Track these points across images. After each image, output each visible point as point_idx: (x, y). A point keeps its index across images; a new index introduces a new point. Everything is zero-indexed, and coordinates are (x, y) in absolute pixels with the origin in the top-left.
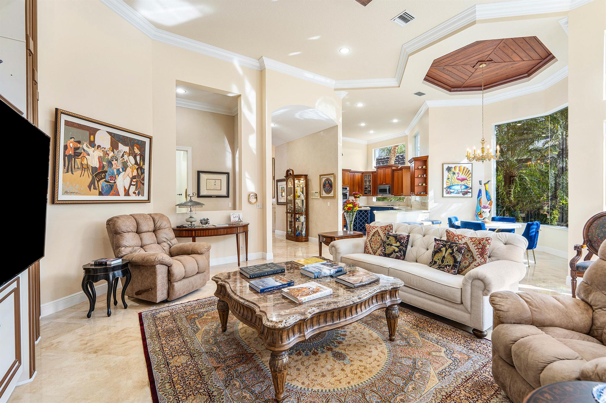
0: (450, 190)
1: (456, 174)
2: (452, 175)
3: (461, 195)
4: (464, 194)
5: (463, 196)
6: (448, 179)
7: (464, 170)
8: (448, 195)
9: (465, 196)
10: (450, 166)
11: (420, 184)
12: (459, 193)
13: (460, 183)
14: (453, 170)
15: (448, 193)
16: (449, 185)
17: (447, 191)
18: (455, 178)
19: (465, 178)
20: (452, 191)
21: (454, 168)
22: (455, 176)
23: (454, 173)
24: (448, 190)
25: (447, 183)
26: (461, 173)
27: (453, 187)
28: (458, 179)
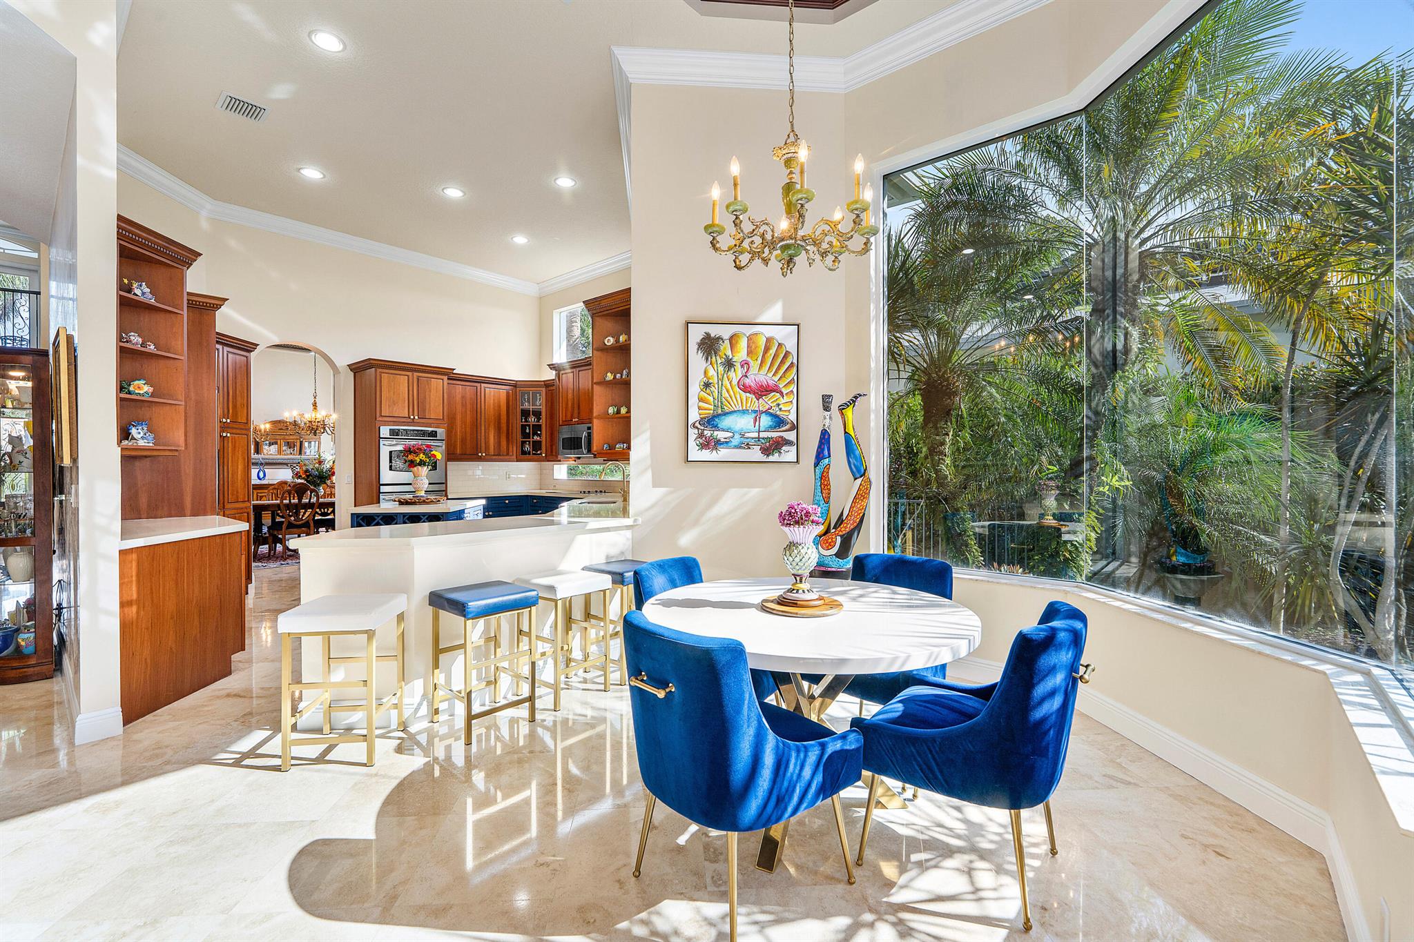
0: (716, 433)
1: (738, 366)
2: (721, 369)
3: (756, 454)
4: (767, 451)
5: (764, 458)
6: (707, 385)
7: (767, 349)
8: (706, 455)
9: (771, 458)
10: (714, 331)
11: (611, 410)
12: (748, 446)
14: (725, 348)
15: (704, 446)
16: (709, 409)
17: (701, 435)
18: (735, 382)
19: (771, 383)
20: (721, 435)
21: (731, 339)
22: (731, 374)
23: (729, 364)
24: (707, 433)
25: (701, 404)
26: (755, 365)
27: (726, 422)
28: (746, 389)
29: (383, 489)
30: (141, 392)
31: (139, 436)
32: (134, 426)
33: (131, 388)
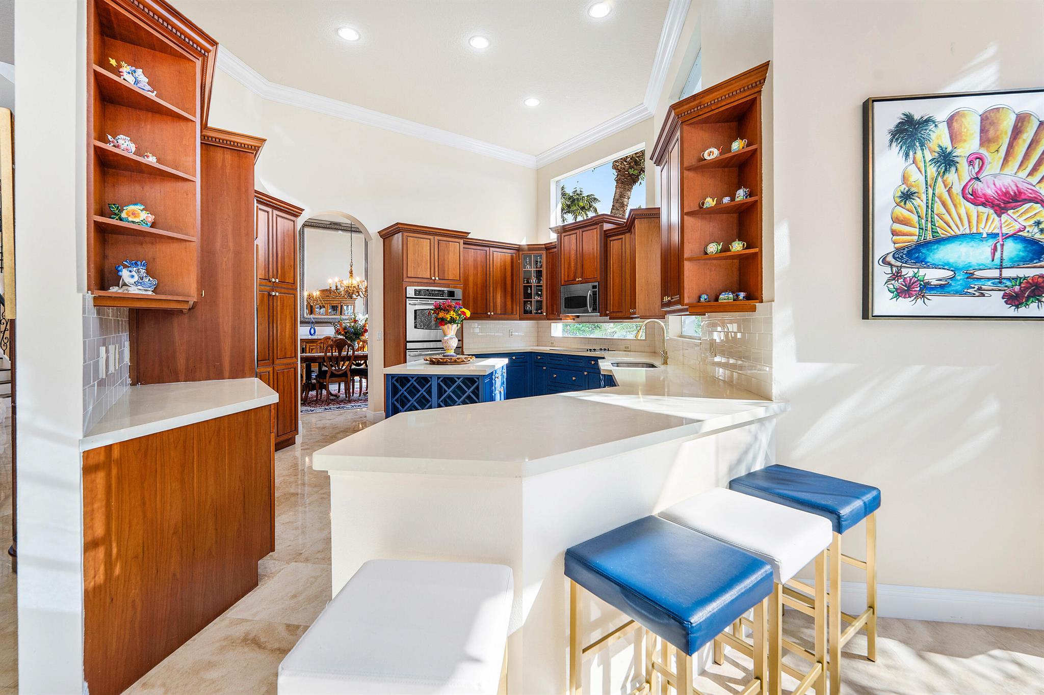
0: (922, 272)
1: (963, 165)
2: (932, 170)
3: (995, 304)
4: (1014, 299)
5: (1011, 311)
6: (907, 196)
7: (1017, 132)
8: (905, 306)
9: (1023, 311)
10: (918, 110)
11: (713, 248)
12: (981, 293)
13: (990, 222)
14: (939, 137)
15: (905, 291)
16: (912, 234)
17: (896, 276)
18: (957, 189)
19: (1023, 186)
20: (932, 275)
21: (950, 122)
22: (951, 176)
23: (946, 161)
24: (908, 272)
25: (898, 227)
26: (994, 161)
28: (976, 199)
29: (409, 346)
30: (137, 220)
31: (132, 281)
32: (125, 267)
33: (124, 215)
